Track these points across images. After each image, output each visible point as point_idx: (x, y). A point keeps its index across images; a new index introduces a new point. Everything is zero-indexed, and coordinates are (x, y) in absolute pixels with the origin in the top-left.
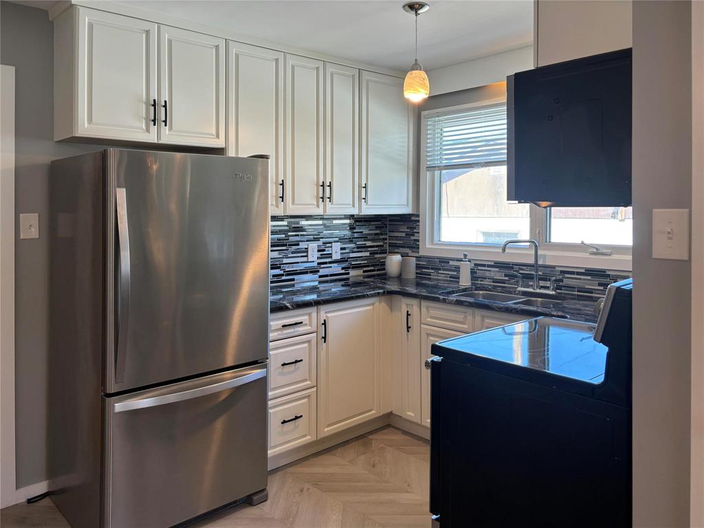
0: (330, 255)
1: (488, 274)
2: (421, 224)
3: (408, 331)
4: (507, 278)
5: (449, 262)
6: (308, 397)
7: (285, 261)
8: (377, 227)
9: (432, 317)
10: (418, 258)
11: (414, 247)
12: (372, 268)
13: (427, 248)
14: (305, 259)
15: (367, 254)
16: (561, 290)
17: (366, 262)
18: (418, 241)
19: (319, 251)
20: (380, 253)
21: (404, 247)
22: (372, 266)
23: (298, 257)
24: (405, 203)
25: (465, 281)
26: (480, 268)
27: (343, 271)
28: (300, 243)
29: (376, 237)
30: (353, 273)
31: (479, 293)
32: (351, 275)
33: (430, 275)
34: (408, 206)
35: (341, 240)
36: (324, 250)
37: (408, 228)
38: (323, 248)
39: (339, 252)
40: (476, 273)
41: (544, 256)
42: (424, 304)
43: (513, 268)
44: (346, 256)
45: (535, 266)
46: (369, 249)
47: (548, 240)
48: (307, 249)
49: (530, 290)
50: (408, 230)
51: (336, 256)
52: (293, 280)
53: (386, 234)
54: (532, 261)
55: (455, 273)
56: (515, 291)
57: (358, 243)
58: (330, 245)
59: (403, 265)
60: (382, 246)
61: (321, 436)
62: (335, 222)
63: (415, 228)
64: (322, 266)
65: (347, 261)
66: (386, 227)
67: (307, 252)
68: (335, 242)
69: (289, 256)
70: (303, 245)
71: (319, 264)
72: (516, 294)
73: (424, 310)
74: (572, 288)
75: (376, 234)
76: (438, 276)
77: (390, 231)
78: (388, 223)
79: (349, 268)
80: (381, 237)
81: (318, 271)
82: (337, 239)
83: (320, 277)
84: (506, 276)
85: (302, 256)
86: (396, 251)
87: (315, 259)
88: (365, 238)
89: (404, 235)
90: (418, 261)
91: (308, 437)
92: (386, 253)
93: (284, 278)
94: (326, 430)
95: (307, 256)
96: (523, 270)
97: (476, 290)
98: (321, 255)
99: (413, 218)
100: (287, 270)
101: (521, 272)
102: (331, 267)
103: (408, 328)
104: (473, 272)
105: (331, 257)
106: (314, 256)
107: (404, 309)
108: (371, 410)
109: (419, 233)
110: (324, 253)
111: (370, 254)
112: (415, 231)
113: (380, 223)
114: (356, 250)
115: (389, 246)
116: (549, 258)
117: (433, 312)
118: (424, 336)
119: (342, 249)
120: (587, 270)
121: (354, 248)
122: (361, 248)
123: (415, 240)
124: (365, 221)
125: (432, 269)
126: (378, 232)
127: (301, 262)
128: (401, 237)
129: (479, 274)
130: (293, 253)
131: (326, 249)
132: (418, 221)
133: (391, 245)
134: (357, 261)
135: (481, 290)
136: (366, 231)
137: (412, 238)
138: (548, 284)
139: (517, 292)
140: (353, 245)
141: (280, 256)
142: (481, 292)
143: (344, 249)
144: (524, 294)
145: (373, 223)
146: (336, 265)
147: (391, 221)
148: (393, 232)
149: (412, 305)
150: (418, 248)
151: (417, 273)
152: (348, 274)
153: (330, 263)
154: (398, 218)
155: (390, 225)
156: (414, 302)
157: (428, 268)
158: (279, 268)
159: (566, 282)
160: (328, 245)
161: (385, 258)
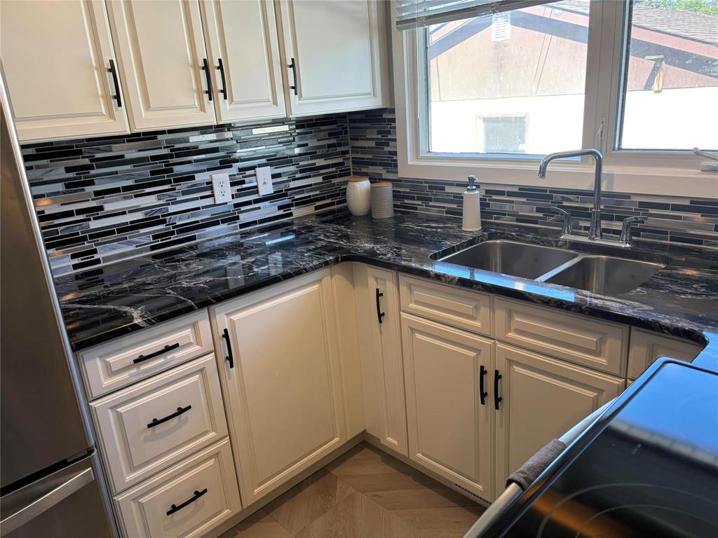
0: (255, 190)
1: (507, 207)
2: (398, 124)
3: (380, 321)
4: (541, 215)
5: (444, 189)
6: (216, 455)
7: (172, 209)
8: (330, 135)
9: (417, 302)
10: (397, 182)
11: (389, 165)
12: (329, 201)
13: (410, 165)
14: (209, 201)
15: (319, 179)
16: (639, 236)
17: (318, 192)
18: (395, 153)
19: (233, 184)
20: (340, 176)
21: (375, 164)
22: (329, 197)
23: (197, 199)
24: (369, 90)
25: (472, 223)
26: (494, 197)
27: (281, 212)
28: (196, 175)
29: (331, 150)
30: (297, 212)
31: (495, 244)
32: (295, 215)
33: (416, 209)
34: (374, 95)
35: (273, 161)
36: (243, 182)
37: (379, 133)
38: (239, 178)
39: (270, 181)
40: (488, 205)
41: (611, 176)
42: (405, 279)
43: (550, 197)
44: (282, 187)
45: (596, 194)
46: (322, 171)
47: (617, 146)
48: (211, 183)
49: (585, 239)
50: (380, 136)
51: (266, 188)
52: (194, 238)
53: (347, 144)
54: (588, 185)
55: (455, 206)
56: (557, 242)
57: (301, 164)
58: (251, 172)
59: (373, 195)
60: (342, 164)
61: (248, 502)
62: (256, 131)
63: (389, 132)
64: (243, 208)
65: (286, 195)
66: (346, 133)
67: (212, 188)
68: (261, 166)
69: (178, 199)
70: (201, 178)
71: (236, 205)
72: (561, 247)
73: (403, 289)
74: (662, 233)
75: (330, 146)
76: (428, 210)
77: (351, 139)
78: (347, 125)
79: (290, 205)
80: (339, 149)
81: (237, 218)
82: (264, 161)
83: (242, 226)
84: (538, 210)
85: (202, 198)
86: (364, 170)
87: (228, 198)
88: (312, 154)
89: (373, 144)
90: (397, 186)
91: (227, 511)
92: (349, 174)
93: (173, 238)
94: (256, 491)
95: (212, 196)
96: (571, 201)
97: (490, 238)
98: (238, 190)
99: (386, 116)
100: (178, 223)
101: (565, 204)
102: (259, 208)
103: (380, 315)
104: (484, 204)
105: (257, 192)
106: (224, 193)
107: (373, 286)
108: (332, 439)
109: (395, 140)
110: (244, 186)
111: (324, 178)
112: (389, 137)
113: (335, 126)
114: (298, 176)
115: (353, 162)
116: (620, 179)
117: (419, 294)
118: (406, 332)
119: (274, 176)
120: (693, 201)
121: (296, 173)
122: (308, 171)
123: (390, 153)
124: (309, 126)
125: (419, 199)
126: (333, 141)
127: (203, 207)
128: (369, 148)
129: (494, 206)
130: (184, 193)
131: (246, 179)
132: (393, 120)
133: (357, 162)
134: (303, 192)
135: (498, 238)
136: (312, 143)
137: (386, 149)
138: (618, 225)
139: (560, 243)
140: (292, 168)
141: (161, 202)
142: (498, 241)
143: (279, 175)
144: (575, 246)
145: (322, 128)
146: (267, 203)
147: (351, 121)
148: (357, 139)
149: (385, 280)
150: (396, 166)
151: (395, 206)
152: (291, 214)
153: (256, 201)
154: (363, 116)
155: (351, 128)
156: (387, 275)
157: (413, 198)
158: (163, 222)
159: (651, 222)
160: (248, 173)
161: (346, 183)
